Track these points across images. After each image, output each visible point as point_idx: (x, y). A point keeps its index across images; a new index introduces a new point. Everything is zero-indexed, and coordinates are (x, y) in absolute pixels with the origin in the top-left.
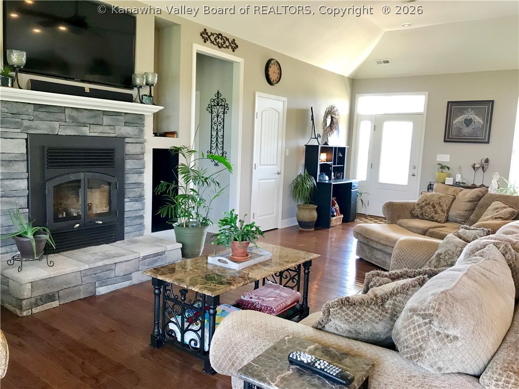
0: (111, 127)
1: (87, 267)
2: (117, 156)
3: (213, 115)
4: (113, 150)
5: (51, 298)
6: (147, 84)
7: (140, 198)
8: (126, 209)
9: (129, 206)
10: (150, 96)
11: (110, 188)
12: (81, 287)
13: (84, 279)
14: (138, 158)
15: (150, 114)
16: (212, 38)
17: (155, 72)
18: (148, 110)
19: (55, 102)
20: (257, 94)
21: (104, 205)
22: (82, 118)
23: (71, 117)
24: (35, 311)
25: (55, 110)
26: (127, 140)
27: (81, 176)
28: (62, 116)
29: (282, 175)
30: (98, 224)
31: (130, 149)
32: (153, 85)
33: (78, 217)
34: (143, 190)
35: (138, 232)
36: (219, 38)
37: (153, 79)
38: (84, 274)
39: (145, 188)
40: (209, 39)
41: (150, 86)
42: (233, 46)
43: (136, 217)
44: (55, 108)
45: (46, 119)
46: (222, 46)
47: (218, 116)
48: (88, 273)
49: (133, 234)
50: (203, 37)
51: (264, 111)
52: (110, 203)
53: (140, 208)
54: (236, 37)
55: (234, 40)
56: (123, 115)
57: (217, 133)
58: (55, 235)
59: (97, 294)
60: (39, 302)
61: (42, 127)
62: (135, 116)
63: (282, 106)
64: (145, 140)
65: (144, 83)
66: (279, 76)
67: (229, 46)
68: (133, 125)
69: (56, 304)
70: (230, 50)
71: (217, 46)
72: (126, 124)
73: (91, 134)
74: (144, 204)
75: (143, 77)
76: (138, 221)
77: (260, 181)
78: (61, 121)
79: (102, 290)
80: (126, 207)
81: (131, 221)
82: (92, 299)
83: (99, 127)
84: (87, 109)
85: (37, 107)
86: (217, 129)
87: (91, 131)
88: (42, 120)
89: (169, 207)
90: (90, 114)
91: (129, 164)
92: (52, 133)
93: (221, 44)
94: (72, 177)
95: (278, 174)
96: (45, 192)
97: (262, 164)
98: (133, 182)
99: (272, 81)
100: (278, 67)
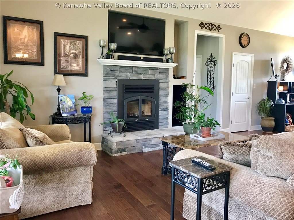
0: (153, 75)
1: (139, 138)
2: (155, 89)
3: (209, 67)
4: (153, 86)
5: (124, 150)
6: (170, 53)
7: (166, 109)
8: (159, 114)
9: (161, 113)
10: (172, 59)
11: (152, 104)
12: (137, 147)
13: (138, 143)
14: (166, 89)
15: (172, 68)
16: (206, 26)
17: (174, 47)
18: (171, 66)
19: (128, 64)
20: (234, 53)
21: (150, 112)
22: (140, 71)
23: (135, 71)
24: (118, 155)
25: (128, 68)
26: (160, 81)
27: (139, 98)
28: (131, 71)
29: (251, 99)
30: (147, 120)
31: (162, 85)
32: (173, 53)
33: (137, 117)
34: (168, 105)
35: (165, 126)
36: (210, 25)
37: (173, 50)
38: (138, 141)
39: (169, 104)
40: (204, 27)
41: (172, 54)
42: (219, 28)
43: (164, 118)
44: (128, 67)
45: (124, 72)
46: (212, 30)
47: (211, 67)
48: (140, 141)
49: (163, 126)
50: (201, 26)
51: (238, 63)
52: (152, 111)
53: (166, 114)
54: (220, 24)
55: (219, 25)
56: (159, 69)
57: (211, 76)
58: (127, 123)
59: (144, 151)
60: (119, 151)
61: (123, 76)
62: (164, 69)
63: (251, 59)
64: (169, 81)
65: (169, 53)
66: (248, 42)
67: (216, 29)
68: (163, 74)
69: (126, 153)
70: (217, 31)
71: (209, 30)
72: (160, 73)
73: (144, 79)
74: (168, 112)
75: (168, 50)
76: (165, 120)
77: (236, 102)
78: (131, 73)
79: (146, 150)
80: (159, 113)
81: (162, 120)
82: (141, 153)
83: (147, 75)
84: (142, 67)
85: (121, 67)
86: (211, 74)
87: (144, 77)
88: (123, 73)
89: (180, 114)
90: (144, 69)
91: (161, 93)
92: (127, 78)
93: (211, 28)
94: (135, 98)
95: (248, 98)
96: (124, 104)
97: (237, 93)
98: (163, 101)
99: (243, 45)
100: (248, 37)
